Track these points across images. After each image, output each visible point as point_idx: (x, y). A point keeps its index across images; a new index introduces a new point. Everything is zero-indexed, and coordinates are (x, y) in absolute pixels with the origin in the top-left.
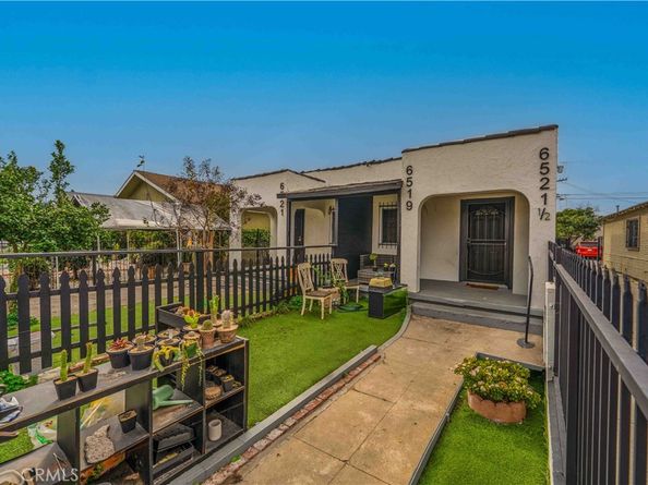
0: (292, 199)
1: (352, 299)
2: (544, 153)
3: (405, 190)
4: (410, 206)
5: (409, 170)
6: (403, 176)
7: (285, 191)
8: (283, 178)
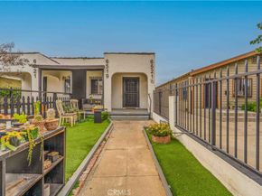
0: (42, 69)
1: (83, 118)
2: (152, 61)
3: (105, 70)
4: (108, 76)
5: (107, 61)
6: (104, 64)
7: (37, 64)
8: (36, 57)
